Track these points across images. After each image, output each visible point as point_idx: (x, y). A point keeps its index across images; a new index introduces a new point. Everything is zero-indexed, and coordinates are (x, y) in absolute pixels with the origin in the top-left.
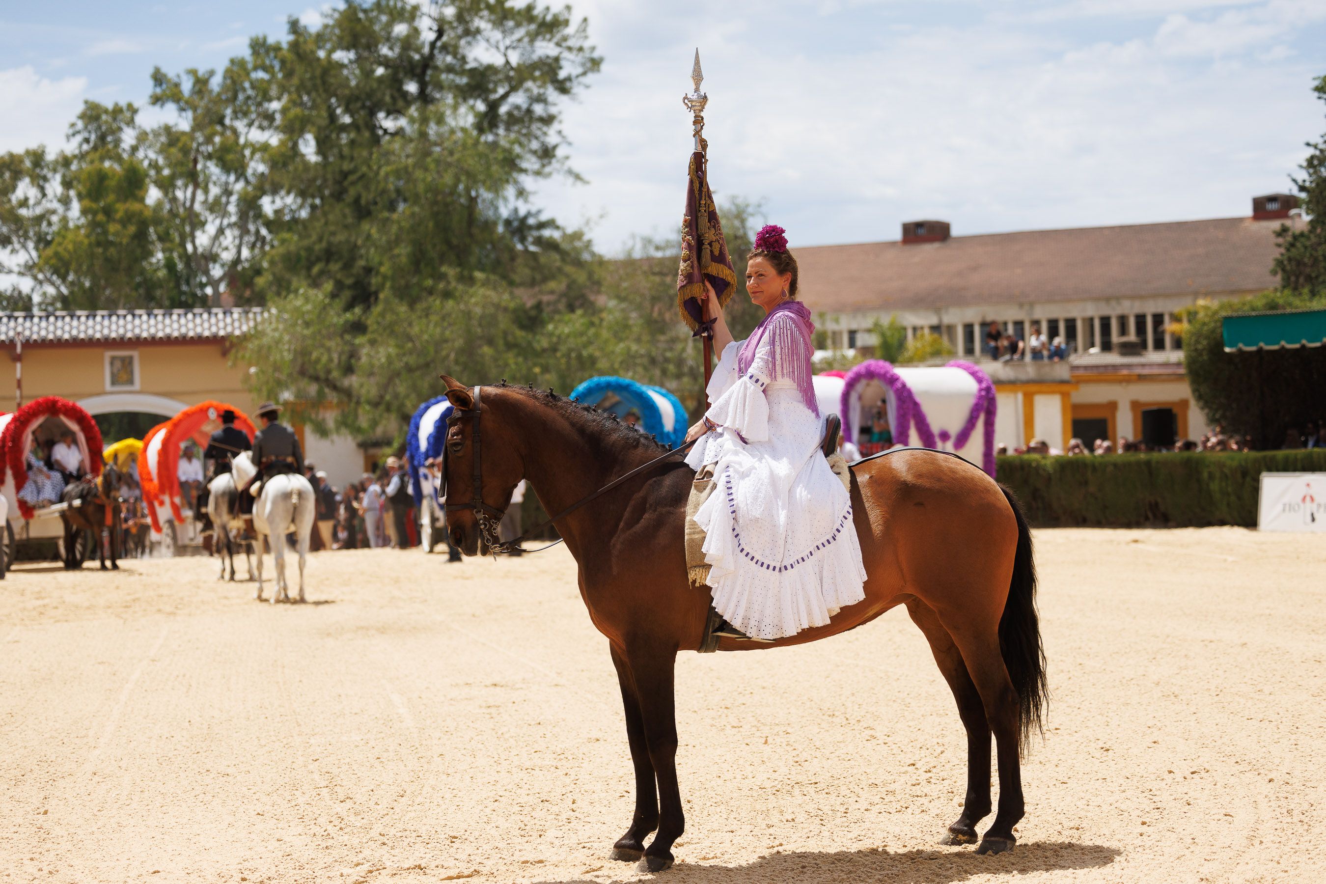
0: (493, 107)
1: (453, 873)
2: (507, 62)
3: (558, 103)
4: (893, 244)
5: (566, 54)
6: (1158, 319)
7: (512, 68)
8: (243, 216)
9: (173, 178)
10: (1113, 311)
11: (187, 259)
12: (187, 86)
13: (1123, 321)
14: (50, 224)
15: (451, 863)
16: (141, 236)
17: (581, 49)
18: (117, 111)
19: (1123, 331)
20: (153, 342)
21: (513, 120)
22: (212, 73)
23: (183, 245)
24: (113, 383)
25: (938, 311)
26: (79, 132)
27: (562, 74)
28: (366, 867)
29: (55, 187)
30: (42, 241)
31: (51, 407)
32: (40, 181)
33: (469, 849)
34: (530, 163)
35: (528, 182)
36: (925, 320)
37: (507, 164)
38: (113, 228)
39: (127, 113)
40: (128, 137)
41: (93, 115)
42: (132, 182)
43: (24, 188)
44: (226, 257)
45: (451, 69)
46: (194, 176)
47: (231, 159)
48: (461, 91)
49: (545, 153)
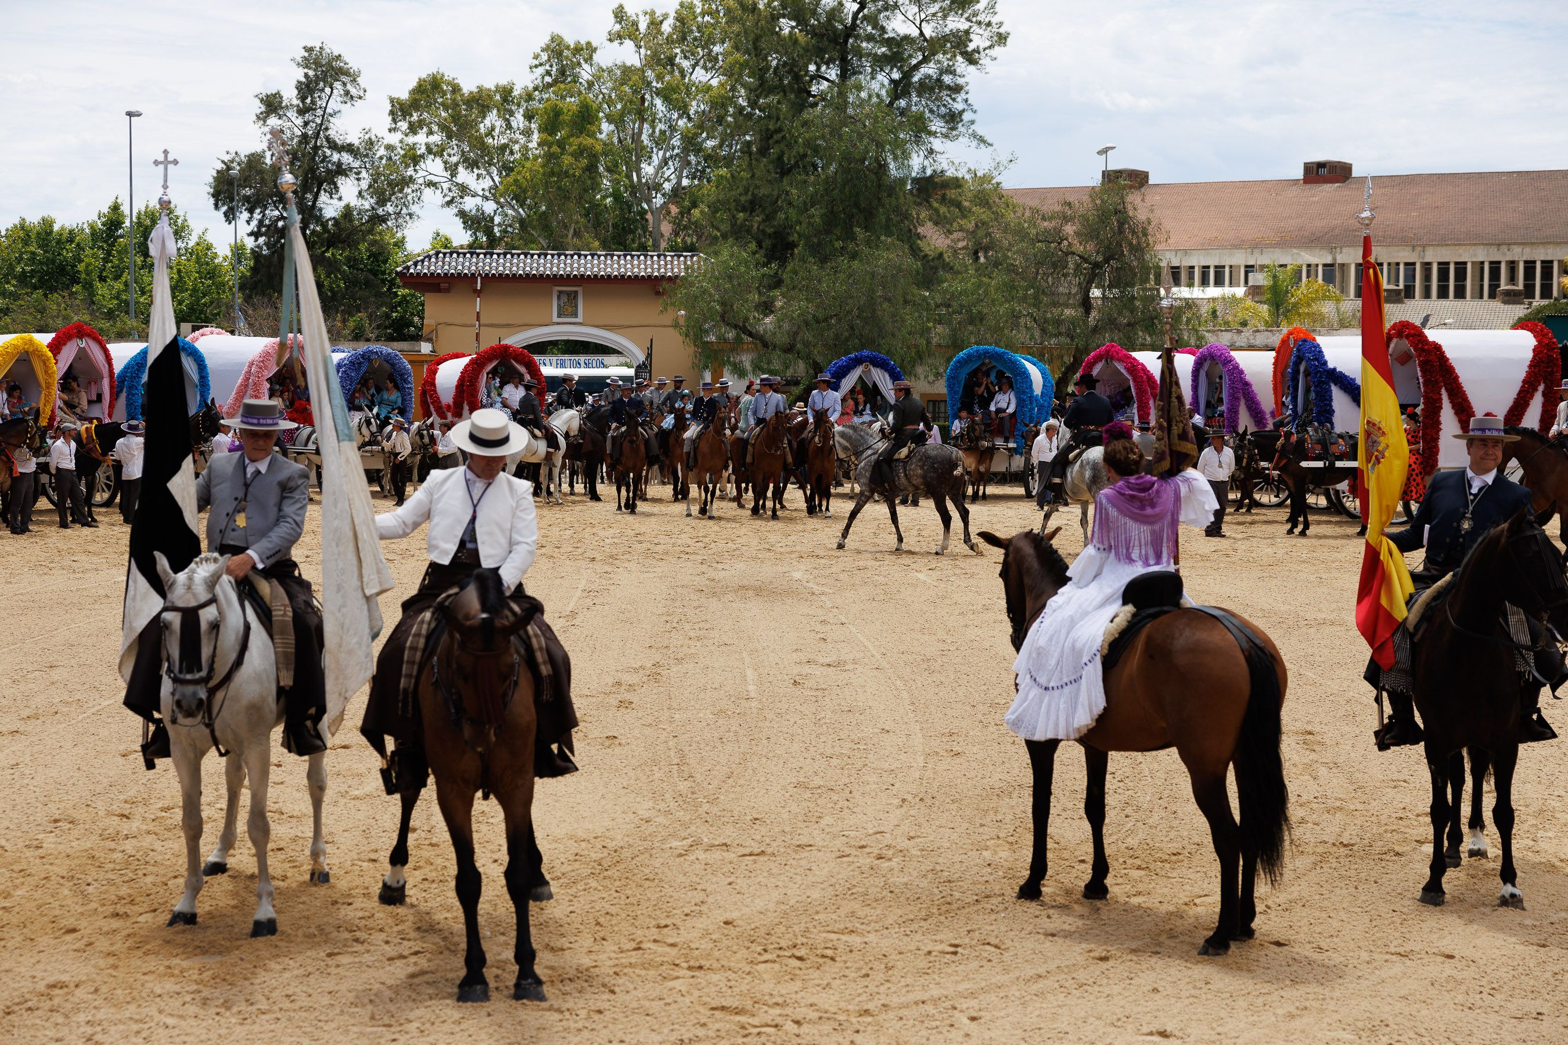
0: (907, 75)
1: (747, 851)
2: (922, 34)
3: (968, 74)
4: (1296, 182)
5: (975, 28)
6: (1547, 266)
7: (925, 40)
8: (686, 150)
9: (622, 114)
10: (1503, 256)
11: (633, 189)
12: (643, 26)
13: (1512, 265)
14: (512, 153)
15: (749, 842)
16: (592, 168)
17: (989, 24)
18: (578, 50)
20: (595, 280)
21: (924, 87)
22: (665, 16)
23: (629, 177)
24: (559, 316)
25: (1332, 250)
26: (541, 65)
27: (971, 47)
28: (689, 841)
29: (518, 120)
30: (507, 169)
31: (504, 352)
32: (506, 114)
33: (764, 830)
34: (937, 125)
35: (937, 144)
36: (1320, 258)
37: (920, 128)
38: (567, 160)
39: (587, 51)
40: (586, 73)
41: (556, 49)
42: (585, 118)
43: (492, 119)
44: (667, 186)
45: (870, 38)
46: (642, 113)
47: (678, 95)
48: (877, 59)
49: (952, 118)
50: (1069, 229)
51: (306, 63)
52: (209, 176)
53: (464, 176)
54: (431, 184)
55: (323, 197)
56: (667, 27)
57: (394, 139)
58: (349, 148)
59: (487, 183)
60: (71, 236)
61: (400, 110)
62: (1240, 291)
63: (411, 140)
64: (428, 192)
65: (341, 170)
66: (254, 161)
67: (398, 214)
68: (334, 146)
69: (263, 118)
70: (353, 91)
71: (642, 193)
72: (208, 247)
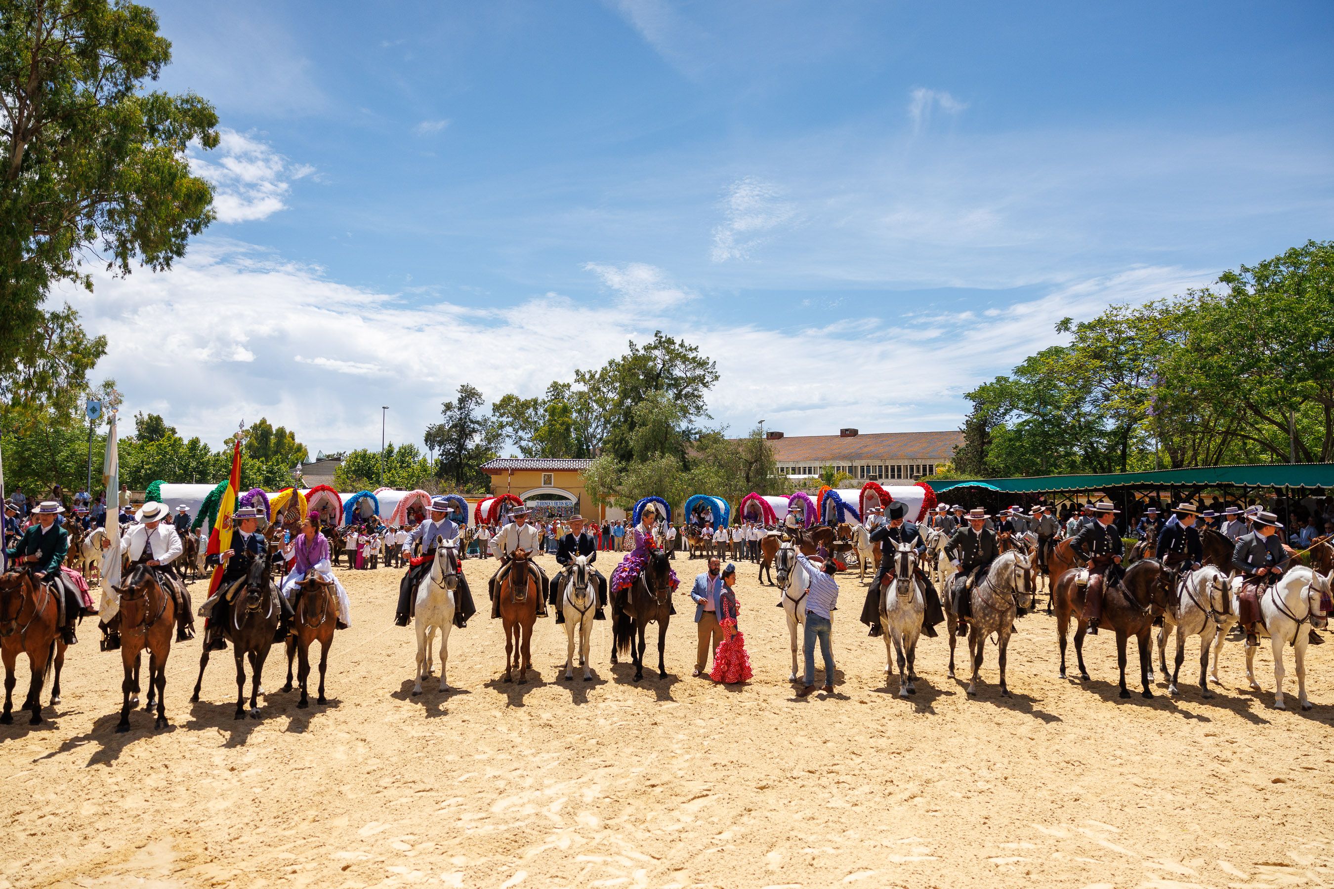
0: (680, 392)
2: (686, 376)
3: (704, 391)
4: (836, 437)
5: (707, 374)
6: (931, 466)
7: (688, 378)
8: (605, 423)
9: (581, 409)
10: (915, 463)
11: (585, 437)
12: (587, 376)
13: (918, 467)
14: (538, 424)
16: (568, 430)
17: (712, 373)
18: (564, 386)
19: (918, 471)
20: (558, 470)
21: (686, 396)
22: (596, 372)
23: (583, 433)
25: (851, 461)
26: (549, 392)
27: (705, 381)
29: (541, 411)
30: (536, 430)
31: (508, 498)
32: (536, 409)
34: (692, 410)
35: (693, 418)
36: (846, 464)
37: (685, 411)
38: (558, 426)
39: (567, 386)
40: (567, 395)
41: (555, 386)
42: (566, 410)
43: (531, 411)
44: (598, 436)
45: (667, 378)
46: (589, 410)
47: (602, 402)
48: (669, 386)
49: (698, 408)
50: (740, 449)
51: (462, 391)
52: (424, 434)
53: (520, 433)
54: (508, 436)
55: (468, 441)
56: (597, 376)
57: (494, 419)
58: (478, 422)
59: (530, 435)
61: (496, 408)
62: (816, 476)
63: (501, 419)
64: (507, 439)
65: (474, 431)
66: (441, 427)
67: (496, 447)
68: (472, 422)
69: (444, 412)
70: (479, 401)
71: (588, 439)
72: (425, 460)
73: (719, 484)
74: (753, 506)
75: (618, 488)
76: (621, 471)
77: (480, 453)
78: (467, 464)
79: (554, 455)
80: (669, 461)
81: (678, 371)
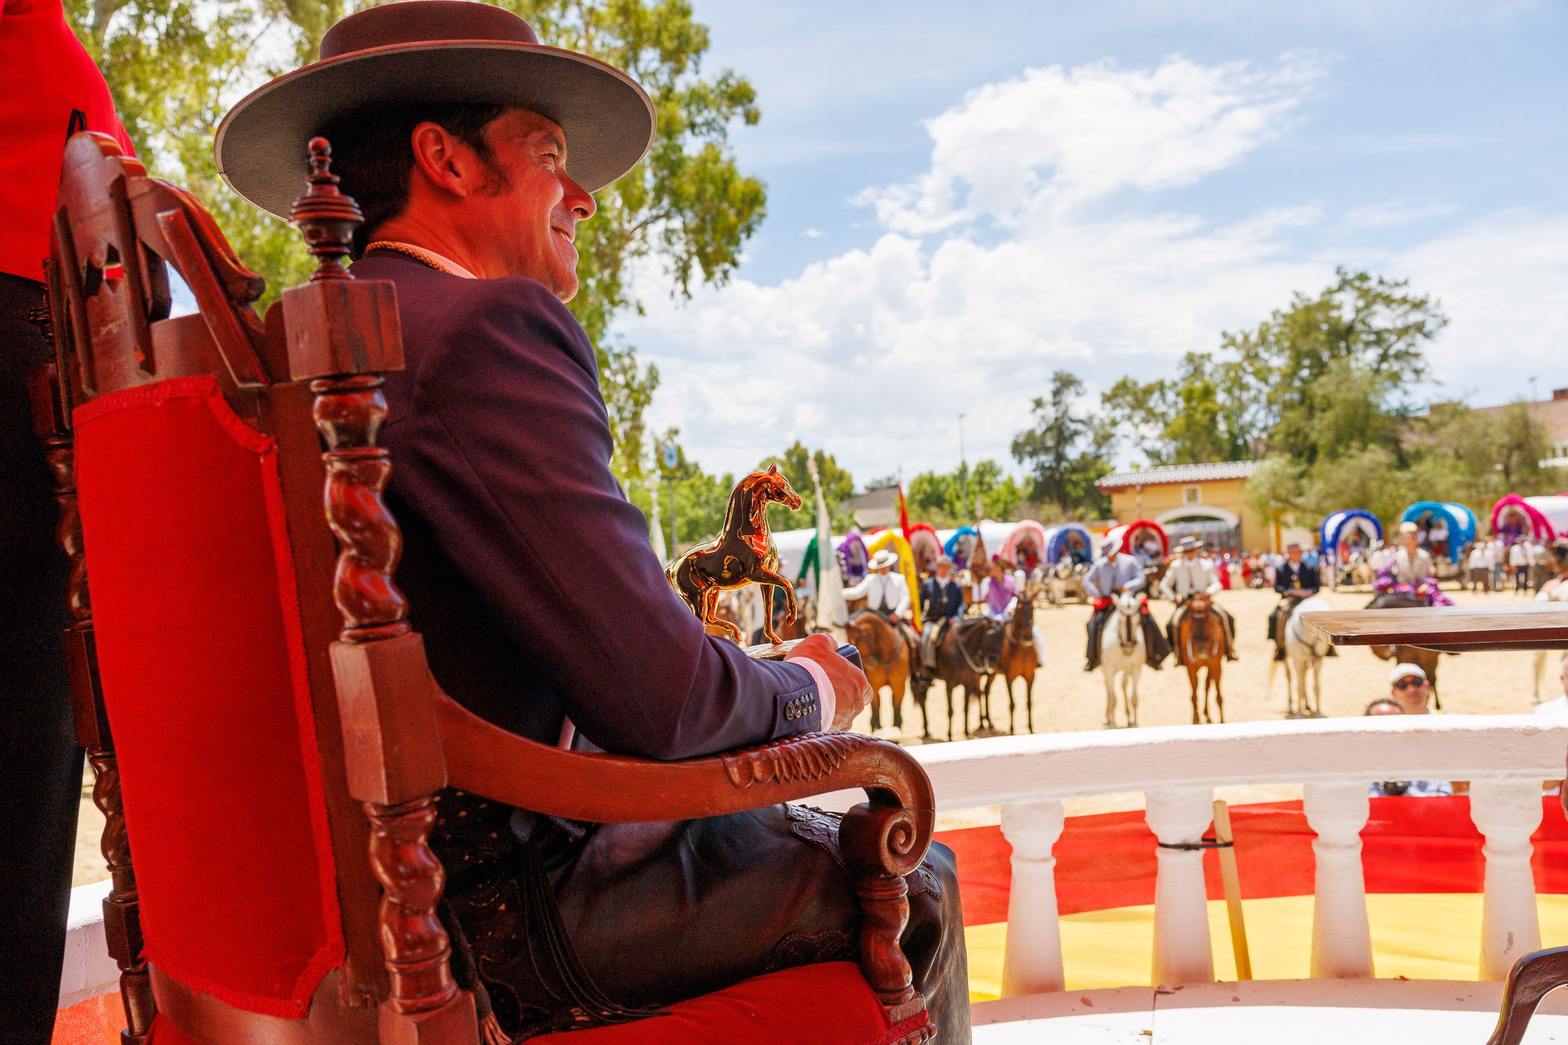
0: (1387, 350)
2: (1394, 326)
3: (1422, 344)
5: (1429, 319)
7: (1397, 329)
8: (1269, 403)
9: (1230, 388)
11: (1240, 428)
12: (1240, 339)
14: (1169, 415)
16: (1213, 421)
17: (1437, 315)
18: (1202, 357)
21: (1398, 356)
22: (1251, 331)
23: (1237, 421)
24: (1187, 503)
26: (1183, 368)
27: (1427, 330)
29: (1171, 396)
30: (1167, 423)
31: (1143, 525)
32: (1163, 395)
34: (1408, 376)
35: (1409, 387)
37: (1395, 378)
38: (1198, 416)
39: (1208, 357)
40: (1208, 368)
41: (1190, 358)
42: (1208, 393)
43: (1156, 398)
44: (1260, 425)
45: (1363, 333)
46: (1243, 387)
47: (1262, 375)
48: (1368, 344)
49: (1417, 372)
51: (1055, 380)
53: (1143, 430)
54: (1126, 436)
55: (1068, 448)
56: (1254, 336)
57: (1104, 414)
58: (1080, 421)
59: (1157, 432)
60: (943, 479)
61: (1107, 399)
63: (1113, 414)
64: (1124, 440)
65: (1077, 433)
66: (1031, 434)
67: (1109, 454)
68: (1072, 421)
69: (1034, 411)
70: (1080, 390)
71: (1244, 430)
72: (1011, 479)
73: (1459, 486)
74: (1513, 514)
75: (1300, 501)
76: (1302, 475)
77: (1085, 464)
78: (1070, 481)
79: (1194, 458)
80: (1377, 455)
81: (1382, 319)
